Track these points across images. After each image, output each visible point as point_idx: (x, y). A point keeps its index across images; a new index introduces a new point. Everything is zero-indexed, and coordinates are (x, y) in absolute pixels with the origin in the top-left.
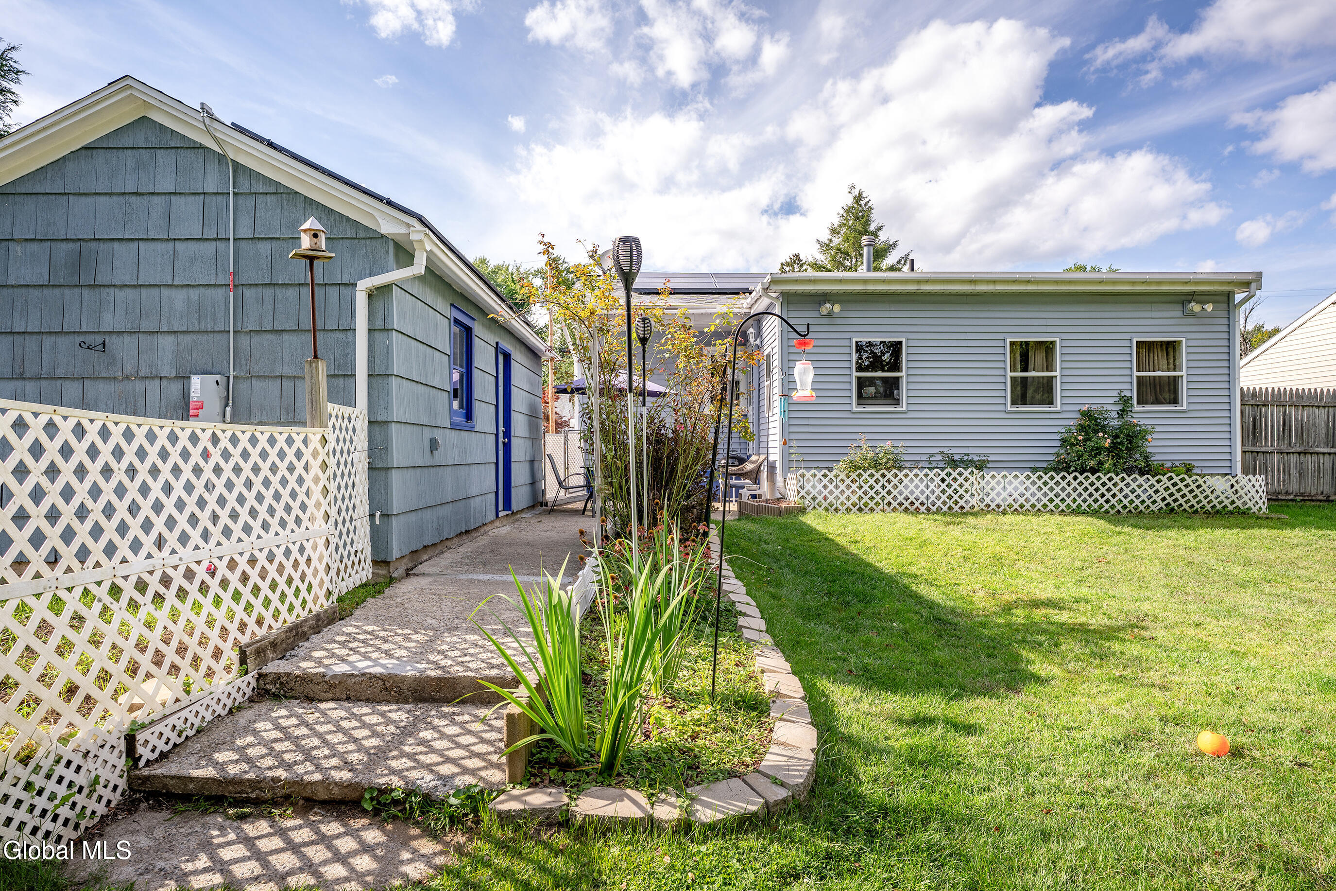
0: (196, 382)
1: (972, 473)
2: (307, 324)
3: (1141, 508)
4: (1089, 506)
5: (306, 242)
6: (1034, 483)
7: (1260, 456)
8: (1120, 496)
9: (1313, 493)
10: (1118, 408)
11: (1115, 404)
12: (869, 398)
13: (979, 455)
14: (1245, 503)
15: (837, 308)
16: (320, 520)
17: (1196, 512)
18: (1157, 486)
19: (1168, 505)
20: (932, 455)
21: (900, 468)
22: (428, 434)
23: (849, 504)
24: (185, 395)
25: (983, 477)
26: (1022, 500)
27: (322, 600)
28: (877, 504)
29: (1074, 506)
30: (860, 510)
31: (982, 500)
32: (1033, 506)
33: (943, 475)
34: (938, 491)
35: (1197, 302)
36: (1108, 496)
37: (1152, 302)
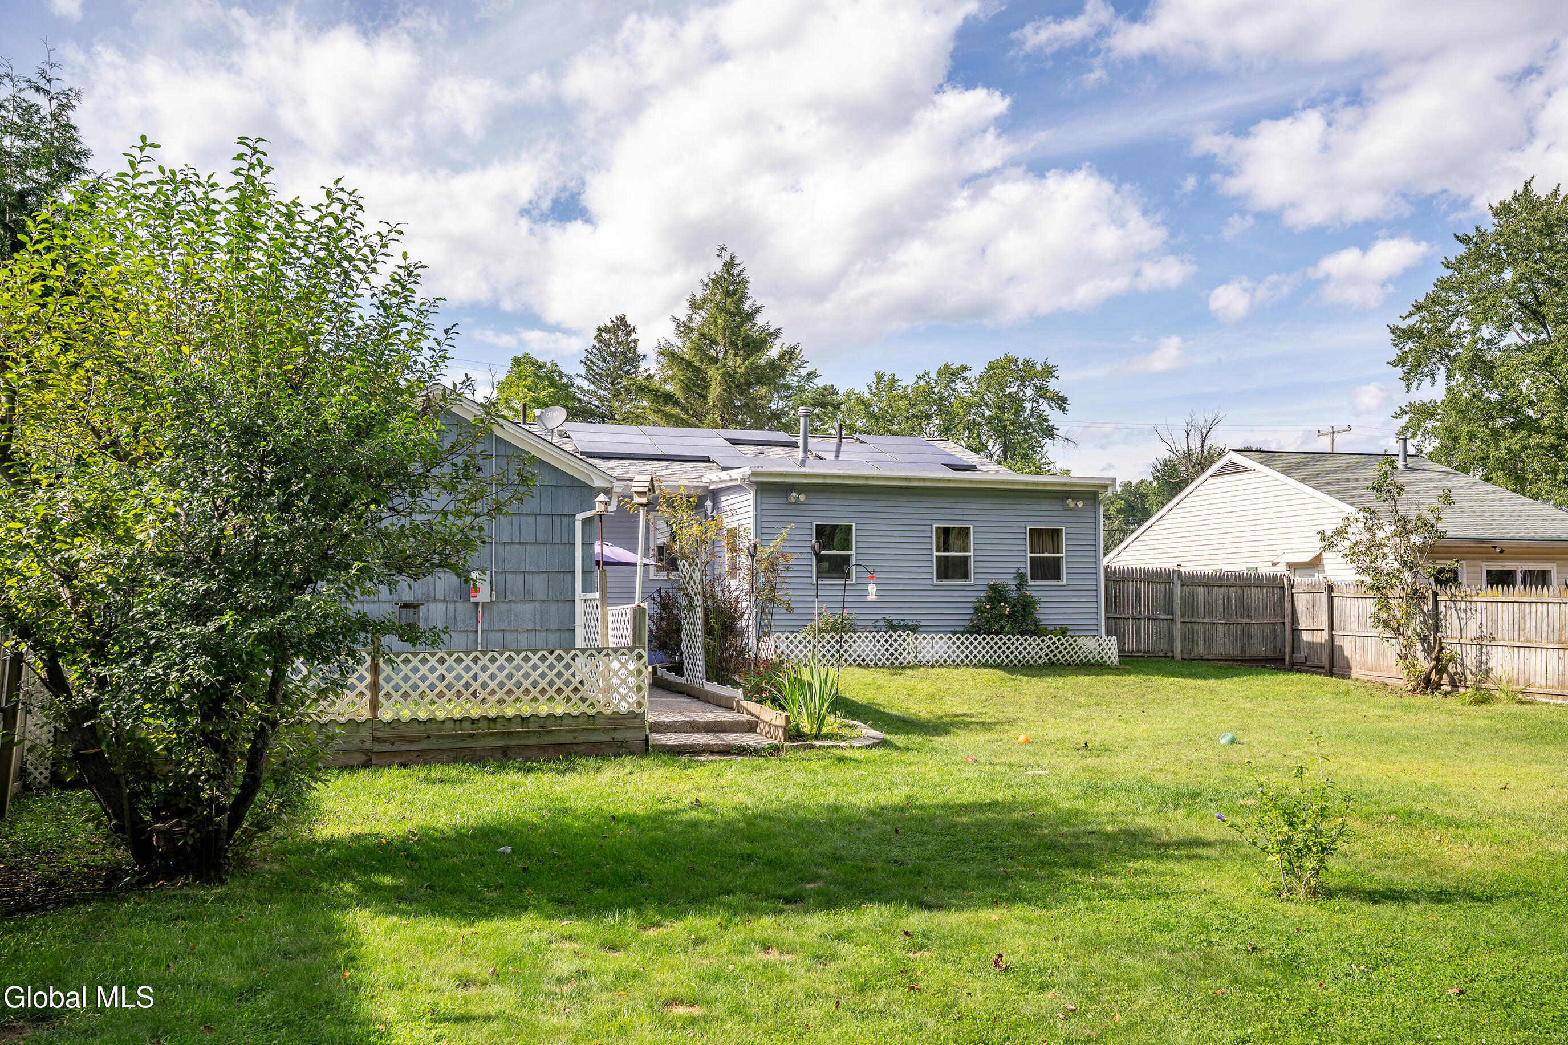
3: (1031, 662)
4: (994, 661)
6: (954, 643)
7: (1119, 621)
10: (1016, 582)
11: (1014, 579)
12: (824, 572)
13: (912, 620)
14: (1102, 657)
15: (802, 497)
17: (1069, 665)
18: (1042, 645)
19: (1050, 659)
20: (877, 621)
21: (855, 632)
25: (916, 638)
26: (945, 657)
28: (837, 661)
29: (983, 661)
31: (916, 657)
32: (953, 661)
33: (887, 636)
34: (883, 650)
35: (1073, 499)
36: (1008, 653)
37: (1041, 498)
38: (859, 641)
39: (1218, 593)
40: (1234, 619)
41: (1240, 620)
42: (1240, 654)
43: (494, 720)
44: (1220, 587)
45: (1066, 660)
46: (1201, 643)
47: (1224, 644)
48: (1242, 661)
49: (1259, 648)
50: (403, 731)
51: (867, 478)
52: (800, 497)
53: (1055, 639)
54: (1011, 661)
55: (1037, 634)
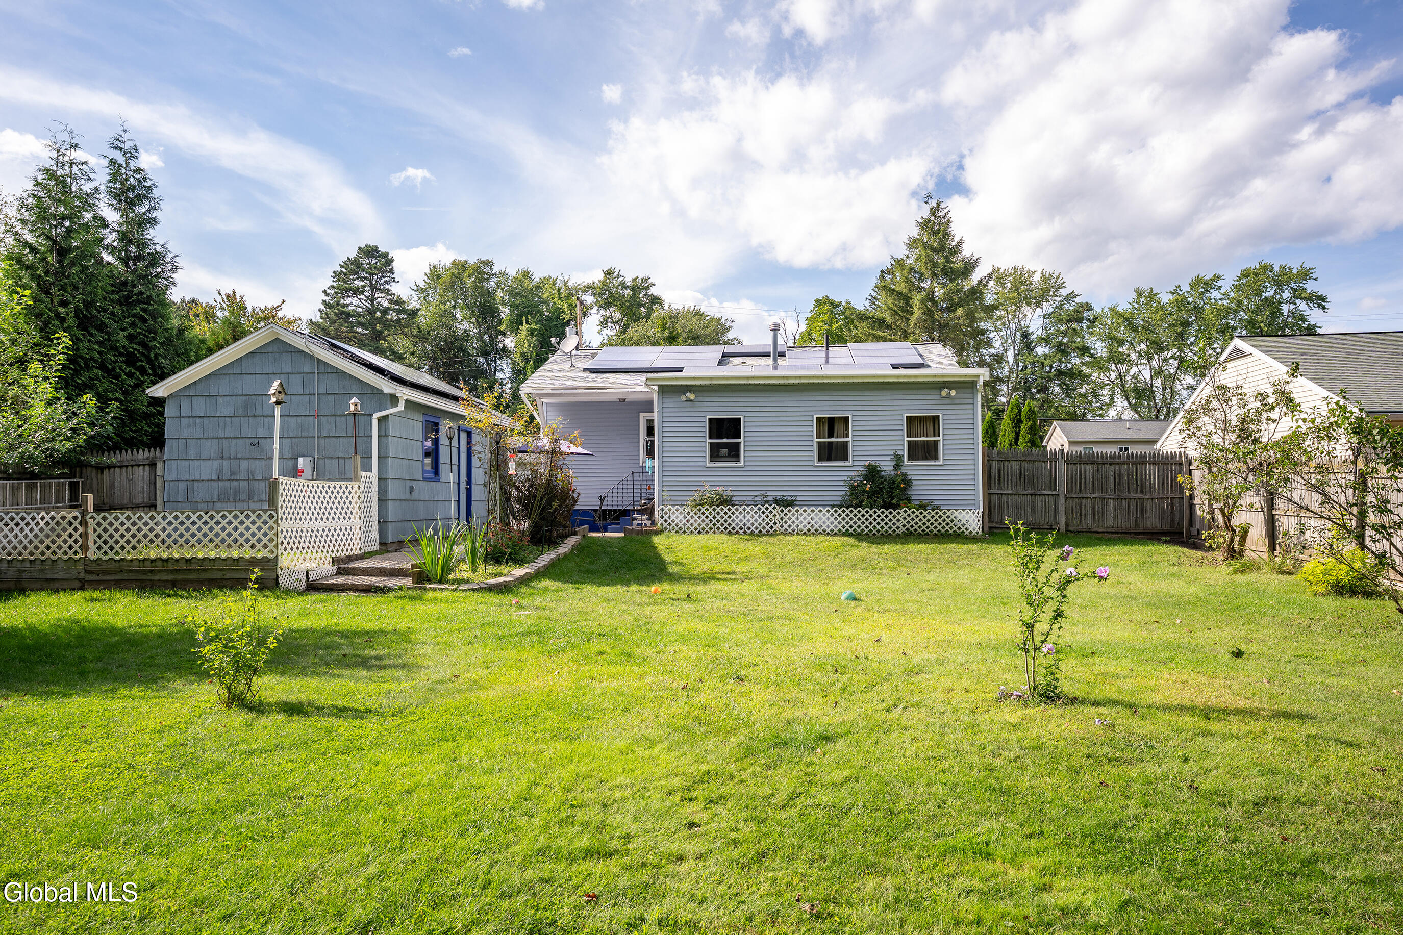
0: (301, 460)
1: (774, 508)
2: (351, 432)
3: (890, 531)
4: (855, 530)
5: (352, 408)
7: (1004, 497)
8: (875, 523)
9: (1042, 522)
10: (893, 463)
11: (892, 460)
12: (724, 457)
13: (791, 496)
14: (959, 528)
16: (357, 519)
17: (927, 534)
18: (898, 517)
19: (907, 529)
20: (756, 496)
21: (733, 505)
22: (408, 484)
23: (692, 529)
24: (296, 465)
25: (782, 511)
26: (809, 526)
27: (358, 550)
28: (711, 529)
29: (844, 530)
30: (699, 532)
31: (782, 526)
32: (816, 530)
33: (756, 509)
34: (752, 520)
35: (950, 389)
36: (867, 523)
37: (918, 389)
38: (737, 513)
39: (1110, 470)
40: (1126, 494)
41: (1133, 495)
42: (1132, 527)
43: (167, 560)
44: (1111, 464)
45: (923, 531)
46: (1089, 516)
47: (1115, 518)
48: (1135, 533)
49: (1152, 521)
50: (104, 566)
51: (748, 378)
52: (691, 396)
53: (909, 512)
54: (870, 531)
55: (895, 507)
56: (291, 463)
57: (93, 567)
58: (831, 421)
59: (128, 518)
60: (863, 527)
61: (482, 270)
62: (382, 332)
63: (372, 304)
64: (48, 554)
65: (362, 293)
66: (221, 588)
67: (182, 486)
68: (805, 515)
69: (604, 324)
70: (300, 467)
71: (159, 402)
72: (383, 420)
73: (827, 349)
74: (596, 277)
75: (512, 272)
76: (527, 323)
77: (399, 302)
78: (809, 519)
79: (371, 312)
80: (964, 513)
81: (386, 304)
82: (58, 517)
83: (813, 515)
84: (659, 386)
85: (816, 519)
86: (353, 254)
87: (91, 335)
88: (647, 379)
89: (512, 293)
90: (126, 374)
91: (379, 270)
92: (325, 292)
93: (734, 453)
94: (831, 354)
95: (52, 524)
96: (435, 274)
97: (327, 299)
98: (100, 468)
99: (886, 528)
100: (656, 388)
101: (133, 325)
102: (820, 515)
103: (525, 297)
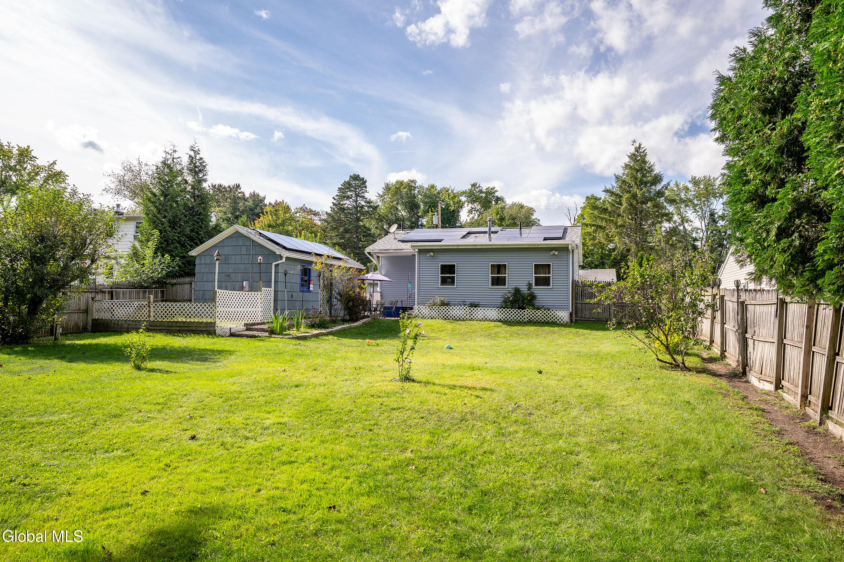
0: (244, 282)
1: (467, 308)
3: (521, 320)
4: (503, 319)
5: (259, 261)
7: (583, 305)
8: (513, 316)
9: (602, 318)
11: (527, 285)
12: (448, 283)
13: (477, 302)
16: (260, 308)
17: (539, 322)
19: (529, 319)
20: (460, 302)
21: (448, 306)
22: (290, 293)
23: (429, 317)
27: (260, 321)
28: (437, 317)
30: (432, 319)
31: (470, 316)
32: (486, 319)
33: (458, 308)
34: (456, 313)
35: (556, 251)
36: (510, 316)
37: (540, 251)
38: (449, 310)
45: (537, 320)
50: (156, 324)
52: (432, 254)
53: (529, 311)
54: (511, 320)
55: (523, 308)
56: (241, 283)
57: (152, 324)
58: (499, 266)
59: (172, 305)
60: (508, 318)
61: (411, 185)
62: (360, 217)
63: (356, 204)
64: (138, 319)
65: (351, 198)
66: (194, 333)
67: (201, 292)
68: (481, 311)
69: (470, 212)
70: (244, 285)
71: (194, 257)
72: (277, 266)
73: (521, 230)
74: (468, 187)
75: (426, 186)
76: (432, 212)
77: (369, 202)
78: (483, 313)
79: (356, 208)
80: (560, 312)
81: (363, 203)
82: (141, 304)
83: (484, 311)
84: (419, 249)
85: (486, 313)
86: (347, 179)
87: (176, 229)
88: (412, 246)
89: (425, 196)
90: (189, 245)
91: (360, 187)
92: (334, 198)
93: (452, 281)
94: (522, 232)
95: (139, 306)
96: (388, 188)
97: (335, 201)
98: (173, 285)
99: (519, 318)
100: (417, 250)
101: (194, 224)
102: (491, 311)
103: (432, 198)
